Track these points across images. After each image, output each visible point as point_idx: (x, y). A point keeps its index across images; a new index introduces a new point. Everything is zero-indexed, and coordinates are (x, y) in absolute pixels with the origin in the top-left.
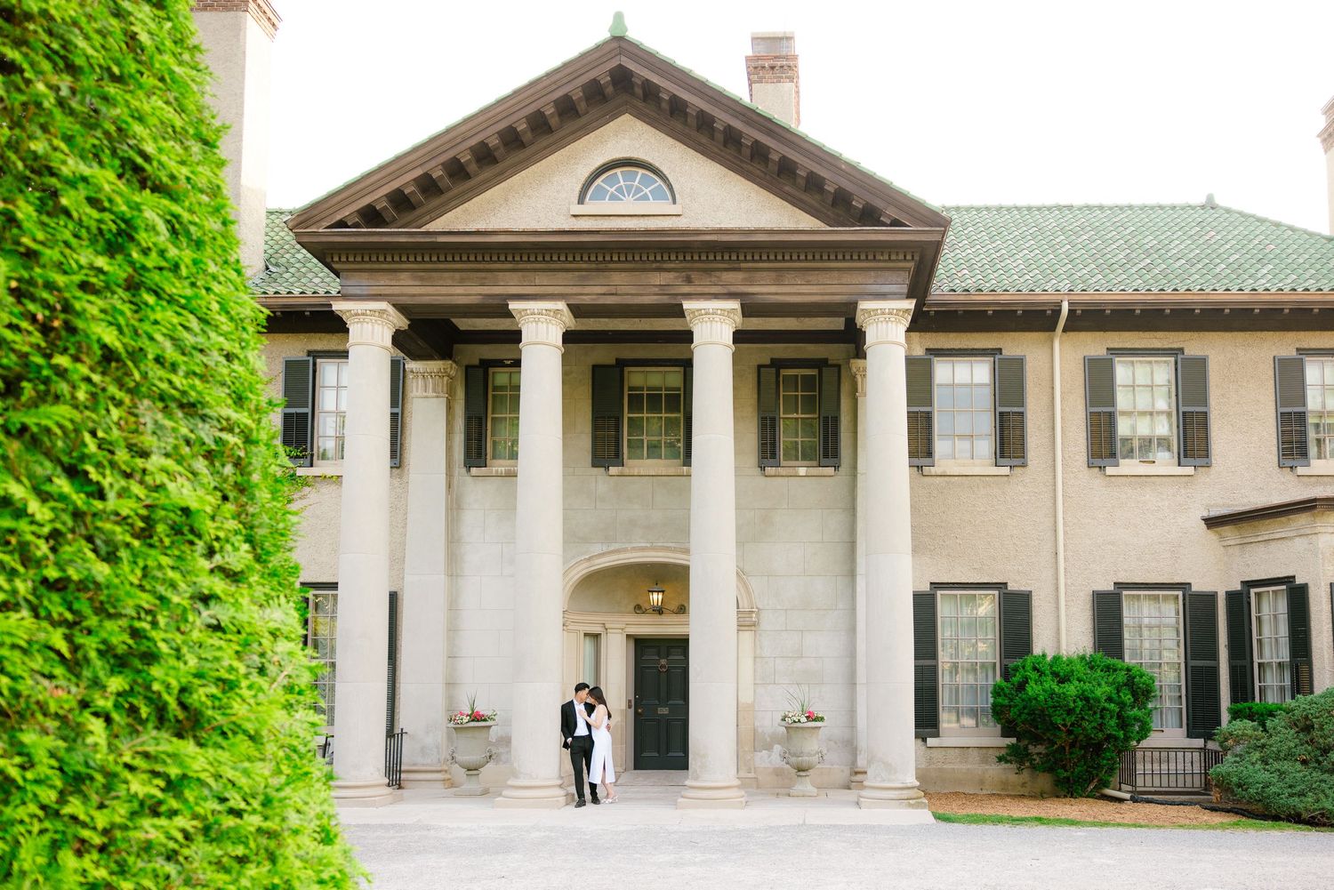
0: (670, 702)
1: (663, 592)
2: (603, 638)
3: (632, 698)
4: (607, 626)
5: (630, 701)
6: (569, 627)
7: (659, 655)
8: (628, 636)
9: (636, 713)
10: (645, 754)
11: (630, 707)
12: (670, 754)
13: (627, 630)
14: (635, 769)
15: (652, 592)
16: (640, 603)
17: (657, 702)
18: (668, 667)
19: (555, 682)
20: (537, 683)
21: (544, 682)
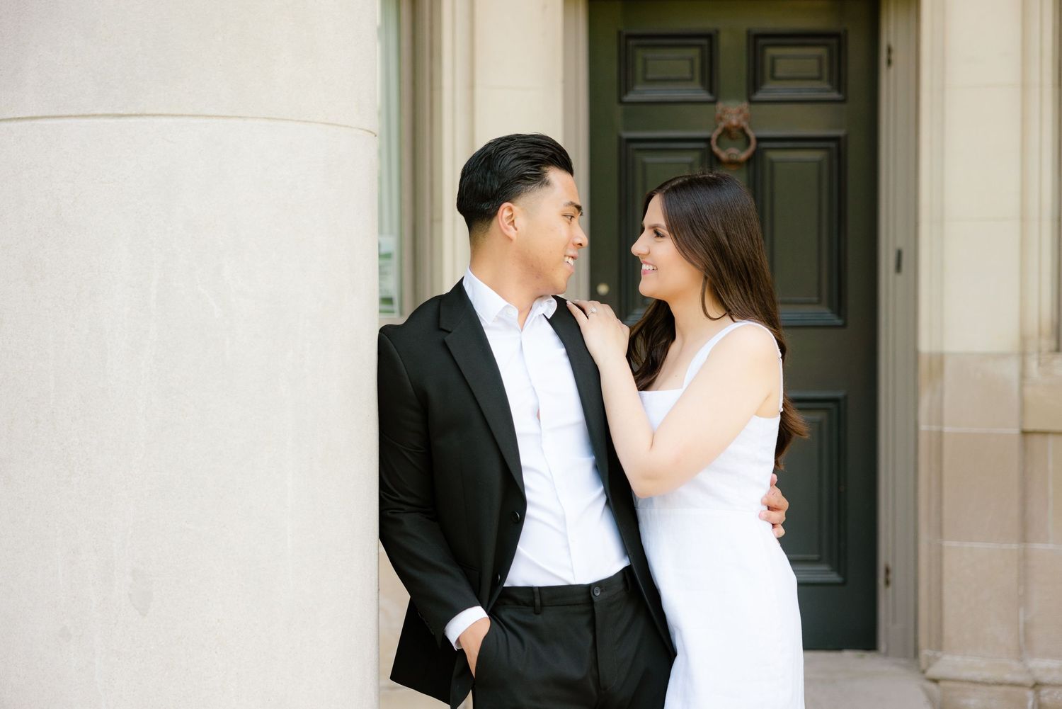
18: (759, 140)
19: (329, 124)
20: (178, 120)
21: (240, 117)
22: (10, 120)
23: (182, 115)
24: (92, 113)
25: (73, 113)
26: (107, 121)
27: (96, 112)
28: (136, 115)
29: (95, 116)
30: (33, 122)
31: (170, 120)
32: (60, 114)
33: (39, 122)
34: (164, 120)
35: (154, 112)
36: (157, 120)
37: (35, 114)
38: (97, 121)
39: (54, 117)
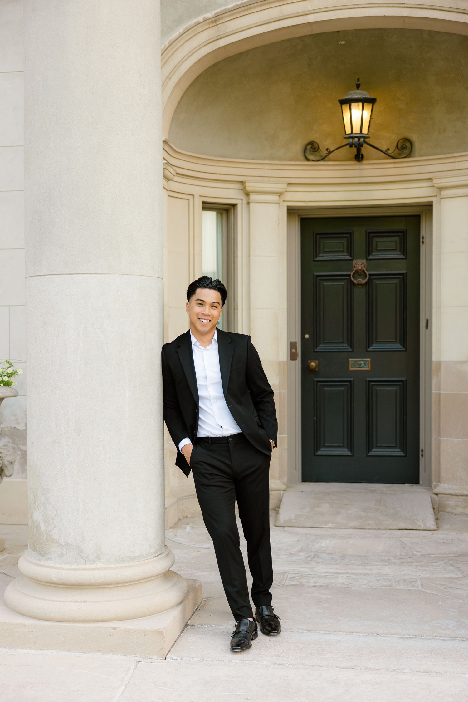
0: (374, 347)
1: (372, 101)
2: (241, 211)
3: (297, 339)
4: (250, 186)
5: (293, 345)
6: (174, 186)
7: (350, 251)
8: (291, 211)
9: (306, 371)
10: (323, 452)
11: (293, 357)
12: (375, 452)
13: (288, 196)
14: (305, 479)
15: (349, 102)
16: (315, 137)
17: (346, 347)
18: (370, 275)
19: (141, 276)
20: (89, 275)
21: (110, 274)
22: (38, 276)
23: (91, 274)
24: (62, 273)
25: (57, 274)
26: (67, 276)
27: (64, 273)
28: (76, 274)
29: (63, 274)
30: (45, 276)
31: (87, 275)
32: (53, 274)
33: (47, 276)
34: (85, 275)
35: (82, 273)
36: (83, 275)
37: (45, 274)
38: (64, 276)
39: (51, 275)
